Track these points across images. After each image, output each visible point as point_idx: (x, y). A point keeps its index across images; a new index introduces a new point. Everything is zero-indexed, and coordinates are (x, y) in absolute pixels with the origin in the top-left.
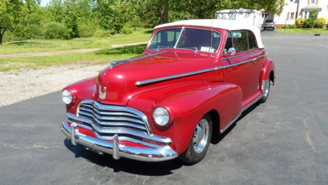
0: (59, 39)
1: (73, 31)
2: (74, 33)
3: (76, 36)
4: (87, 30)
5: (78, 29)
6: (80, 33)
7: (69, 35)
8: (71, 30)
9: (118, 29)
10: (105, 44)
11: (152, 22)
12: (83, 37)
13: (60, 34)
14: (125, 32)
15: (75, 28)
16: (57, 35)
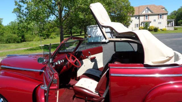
0: (14, 43)
1: (22, 38)
2: (22, 40)
3: (24, 41)
4: (30, 37)
5: (25, 37)
6: (26, 39)
7: (20, 41)
8: (21, 38)
9: (48, 36)
10: (36, 45)
11: (66, 32)
12: (28, 41)
13: (14, 40)
14: (51, 38)
15: (23, 37)
16: (13, 41)
